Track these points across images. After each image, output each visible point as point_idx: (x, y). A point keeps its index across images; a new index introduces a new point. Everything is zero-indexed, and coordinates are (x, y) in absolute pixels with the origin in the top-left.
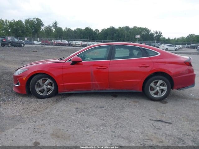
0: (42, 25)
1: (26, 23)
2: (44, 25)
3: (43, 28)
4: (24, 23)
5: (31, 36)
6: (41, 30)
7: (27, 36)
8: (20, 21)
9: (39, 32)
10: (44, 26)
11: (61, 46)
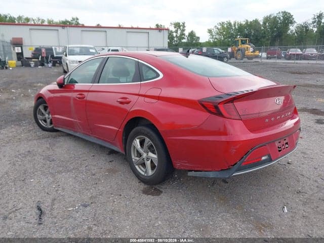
0: (292, 22)
1: (265, 23)
2: (295, 22)
3: (292, 28)
4: (261, 23)
5: (268, 43)
6: (289, 32)
7: (262, 44)
8: (256, 21)
9: (283, 37)
10: (295, 25)
11: (300, 60)
